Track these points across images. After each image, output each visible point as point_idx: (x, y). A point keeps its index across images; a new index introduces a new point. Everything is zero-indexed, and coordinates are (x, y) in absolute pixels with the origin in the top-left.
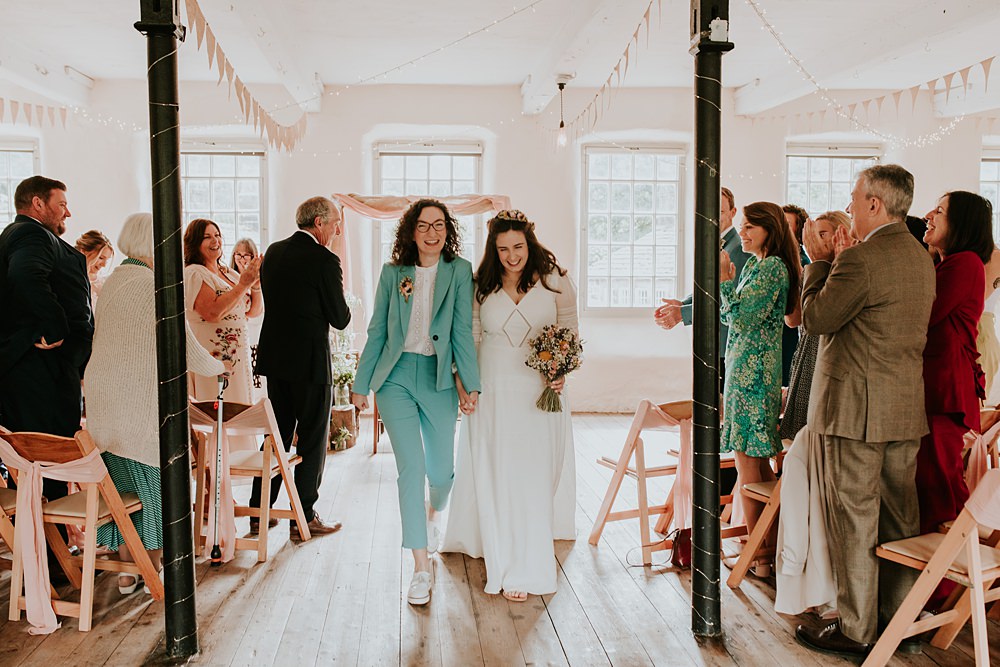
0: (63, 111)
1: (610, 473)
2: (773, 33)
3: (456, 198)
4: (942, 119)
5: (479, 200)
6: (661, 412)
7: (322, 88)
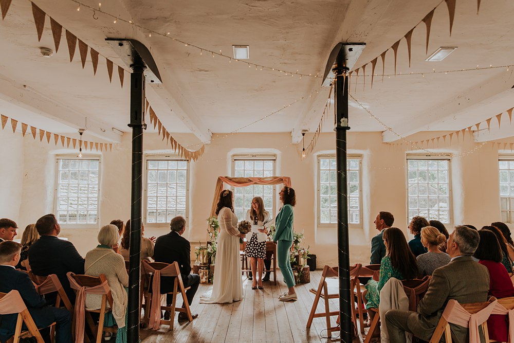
0: (111, 145)
1: (314, 296)
2: (376, 118)
3: (268, 178)
4: (478, 143)
5: (277, 179)
6: (333, 271)
7: (211, 134)
